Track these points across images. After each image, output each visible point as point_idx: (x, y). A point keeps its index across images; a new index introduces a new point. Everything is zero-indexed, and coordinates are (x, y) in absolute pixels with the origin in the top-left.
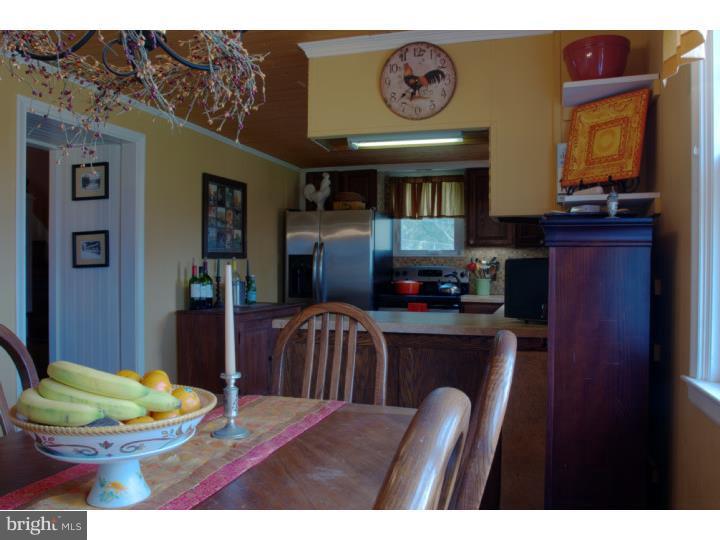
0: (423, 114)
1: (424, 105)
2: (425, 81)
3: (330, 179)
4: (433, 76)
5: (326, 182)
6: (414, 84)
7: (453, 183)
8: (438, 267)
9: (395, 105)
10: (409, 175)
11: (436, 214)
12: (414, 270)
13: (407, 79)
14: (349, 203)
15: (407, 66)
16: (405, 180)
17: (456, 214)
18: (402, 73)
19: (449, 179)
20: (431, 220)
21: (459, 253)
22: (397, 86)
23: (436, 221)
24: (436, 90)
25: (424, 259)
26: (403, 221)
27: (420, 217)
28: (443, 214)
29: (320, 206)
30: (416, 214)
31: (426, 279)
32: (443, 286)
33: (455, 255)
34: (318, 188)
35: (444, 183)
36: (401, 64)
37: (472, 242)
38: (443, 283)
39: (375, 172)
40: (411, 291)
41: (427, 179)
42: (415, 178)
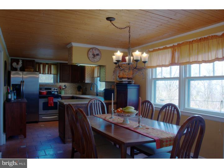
0: (95, 61)
1: (95, 60)
2: (96, 55)
3: (22, 62)
4: (97, 55)
5: (21, 62)
6: (94, 56)
7: (54, 66)
8: (50, 87)
9: (90, 59)
11: (49, 73)
12: (43, 88)
13: (93, 54)
14: (30, 69)
15: (93, 52)
16: (41, 63)
18: (92, 53)
19: (54, 64)
20: (48, 75)
21: (55, 84)
22: (91, 55)
23: (50, 75)
24: (98, 57)
25: (45, 85)
26: (40, 75)
28: (52, 73)
29: (19, 69)
30: (44, 73)
31: (47, 90)
33: (54, 84)
34: (18, 64)
35: (52, 65)
36: (92, 51)
37: (61, 81)
38: (53, 92)
39: (34, 61)
40: (45, 94)
41: (47, 64)
42: (44, 63)
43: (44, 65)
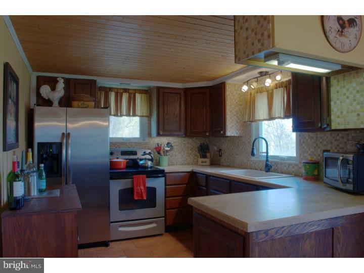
2: (347, 25)
3: (64, 83)
5: (61, 85)
7: (143, 95)
8: (132, 149)
10: (113, 86)
11: (131, 114)
12: (118, 151)
13: (338, 20)
14: (85, 103)
16: (111, 89)
17: (144, 115)
19: (141, 92)
21: (144, 140)
22: (332, 22)
24: (352, 33)
26: (110, 117)
27: (121, 116)
28: (136, 114)
29: (56, 103)
32: (141, 162)
33: (141, 141)
34: (53, 89)
35: (137, 94)
37: (161, 133)
38: (141, 160)
39: (95, 81)
40: (122, 167)
41: (126, 90)
42: (118, 89)
43: (119, 94)
